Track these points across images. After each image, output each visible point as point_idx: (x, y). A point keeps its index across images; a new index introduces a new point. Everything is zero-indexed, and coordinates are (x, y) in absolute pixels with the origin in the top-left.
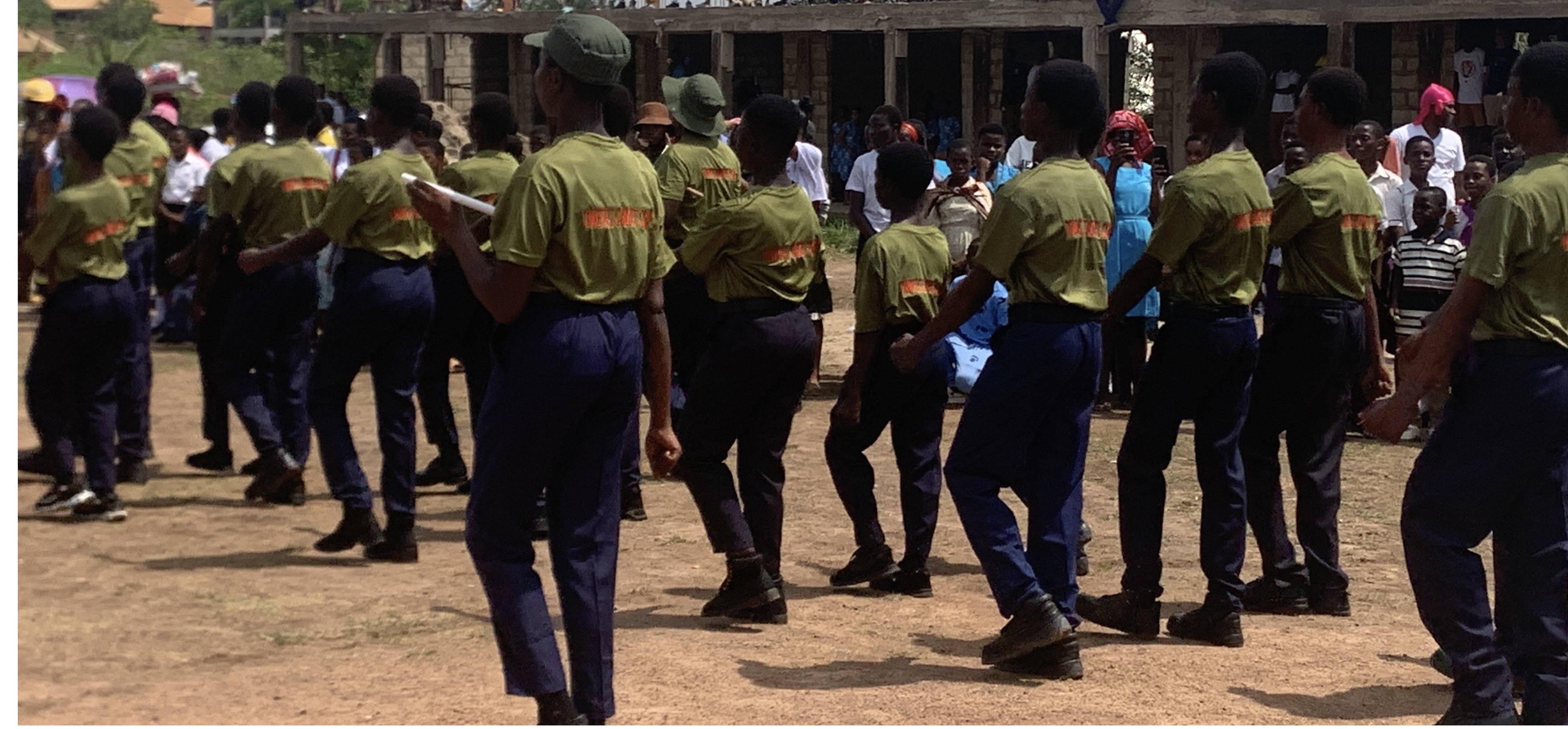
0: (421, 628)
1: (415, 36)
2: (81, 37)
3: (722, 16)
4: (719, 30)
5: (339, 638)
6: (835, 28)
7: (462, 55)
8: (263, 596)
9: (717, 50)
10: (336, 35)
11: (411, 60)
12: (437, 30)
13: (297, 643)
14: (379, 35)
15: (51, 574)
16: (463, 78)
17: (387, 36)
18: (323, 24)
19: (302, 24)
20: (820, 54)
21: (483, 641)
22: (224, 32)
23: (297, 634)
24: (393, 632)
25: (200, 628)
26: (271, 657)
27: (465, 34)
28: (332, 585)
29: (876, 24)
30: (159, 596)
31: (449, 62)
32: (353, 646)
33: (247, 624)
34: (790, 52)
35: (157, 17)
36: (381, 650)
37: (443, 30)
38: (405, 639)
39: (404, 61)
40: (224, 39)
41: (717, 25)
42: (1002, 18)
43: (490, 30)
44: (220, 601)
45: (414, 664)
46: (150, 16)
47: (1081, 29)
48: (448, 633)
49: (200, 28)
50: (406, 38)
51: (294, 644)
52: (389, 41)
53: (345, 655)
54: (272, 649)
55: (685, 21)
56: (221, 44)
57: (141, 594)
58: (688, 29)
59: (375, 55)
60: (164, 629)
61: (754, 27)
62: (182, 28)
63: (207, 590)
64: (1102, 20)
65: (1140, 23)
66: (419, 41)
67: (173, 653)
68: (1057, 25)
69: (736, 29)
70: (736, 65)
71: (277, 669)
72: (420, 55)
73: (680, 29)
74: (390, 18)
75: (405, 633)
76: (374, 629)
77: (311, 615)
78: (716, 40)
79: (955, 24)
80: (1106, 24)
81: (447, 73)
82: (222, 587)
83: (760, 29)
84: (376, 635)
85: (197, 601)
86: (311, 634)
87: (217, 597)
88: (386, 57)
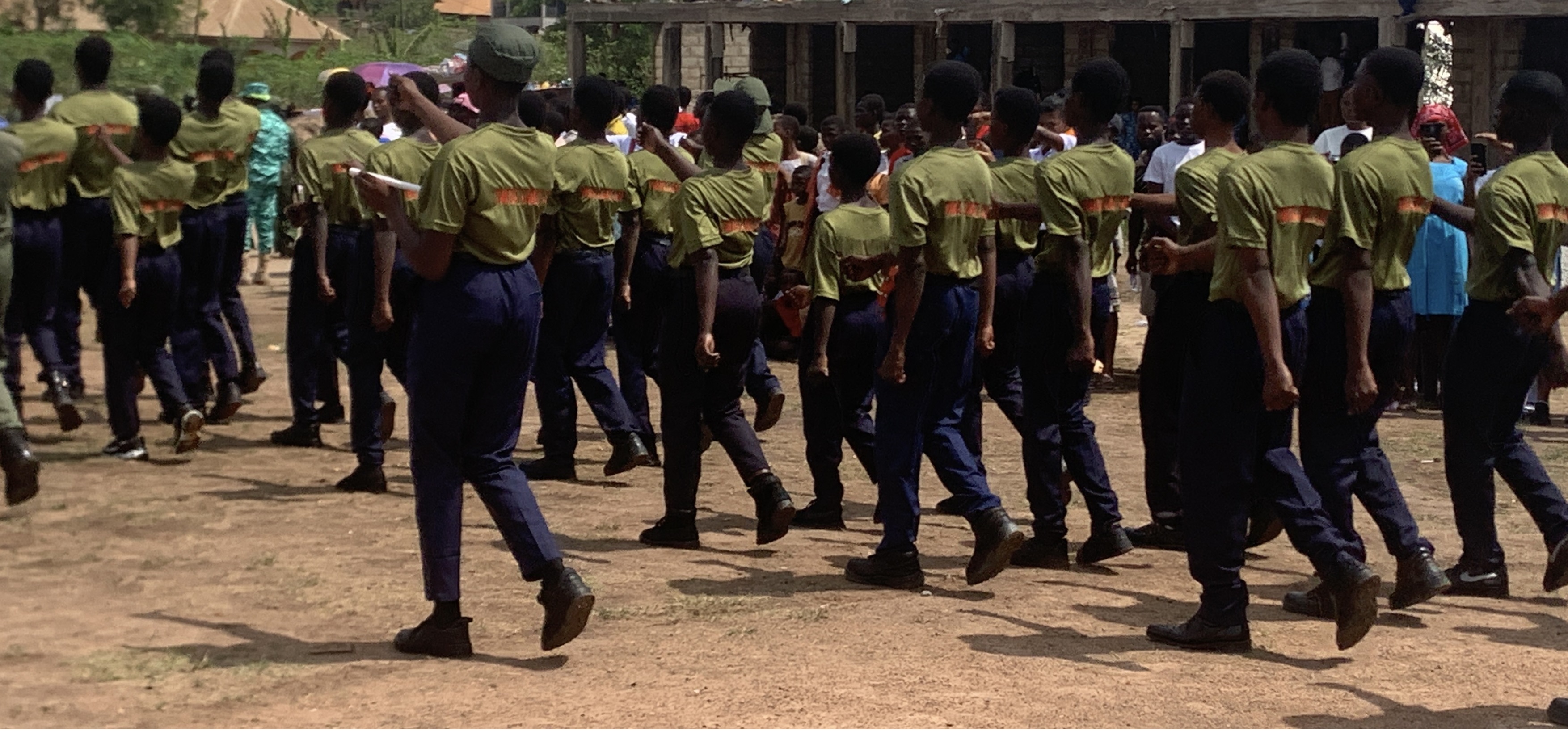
0: (739, 607)
1: (694, 26)
2: (365, 25)
3: (1003, 7)
4: (1000, 20)
5: (661, 614)
6: (1119, 18)
7: (740, 45)
9: (998, 40)
10: (616, 25)
11: (689, 50)
12: (717, 20)
13: (621, 618)
14: (660, 24)
15: (380, 545)
16: (740, 67)
17: (667, 26)
18: (606, 14)
19: (585, 14)
20: (1103, 43)
21: (801, 622)
23: (620, 609)
24: (711, 609)
26: (597, 631)
27: (745, 25)
28: (649, 564)
29: (1162, 15)
30: (485, 569)
31: (726, 52)
32: (675, 622)
34: (1071, 42)
35: (438, 6)
36: (704, 627)
37: (723, 20)
38: (725, 618)
39: (683, 50)
41: (998, 14)
43: (769, 20)
45: (735, 642)
46: (431, 5)
47: (1377, 19)
48: (766, 612)
49: (480, 17)
50: (685, 27)
51: (619, 619)
52: (667, 30)
53: (668, 630)
55: (965, 11)
58: (968, 19)
59: (655, 45)
60: (492, 600)
61: (1036, 17)
62: (463, 17)
64: (1399, 11)
65: (1440, 13)
66: (697, 31)
68: (1351, 15)
69: (1017, 19)
70: (1016, 55)
71: (603, 642)
72: (698, 45)
73: (960, 19)
74: (672, 7)
75: (724, 611)
76: (693, 607)
77: (631, 592)
78: (997, 30)
79: (1243, 14)
80: (1404, 14)
81: (726, 62)
83: (1042, 20)
84: (696, 613)
86: (633, 610)
88: (665, 47)
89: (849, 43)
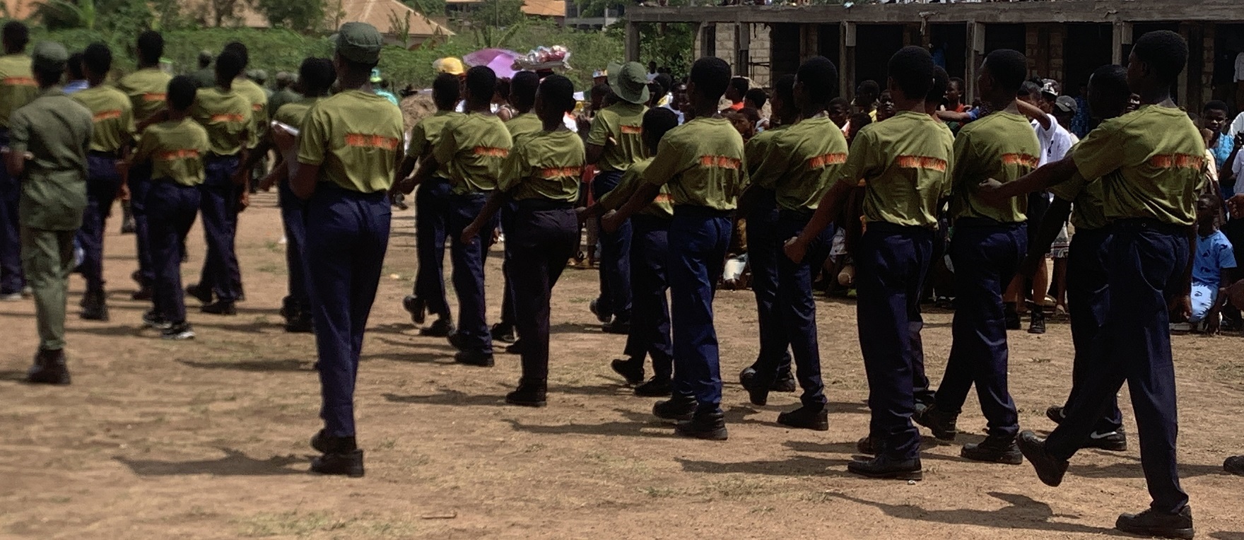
0: (760, 490)
1: (726, 25)
2: (467, 23)
3: (976, 10)
4: (973, 21)
5: (698, 494)
6: (1071, 20)
7: (762, 40)
8: (636, 459)
9: (971, 38)
10: (664, 24)
11: (722, 44)
12: (744, 21)
13: (667, 495)
14: (699, 24)
15: (478, 433)
16: (762, 58)
17: (705, 25)
18: (656, 15)
19: (639, 15)
20: (1057, 40)
21: (811, 504)
22: (574, 21)
23: (666, 489)
24: (739, 491)
25: (592, 481)
26: (647, 506)
27: (766, 24)
29: (1106, 17)
30: (559, 455)
31: (751, 46)
32: (710, 500)
33: (626, 479)
34: (1031, 39)
35: (523, 9)
36: (732, 506)
37: (749, 20)
38: (749, 498)
39: (717, 43)
40: (575, 26)
41: (972, 17)
42: (1215, 12)
43: (786, 21)
44: (605, 461)
45: (758, 518)
46: (519, 8)
48: (782, 495)
49: (556, 17)
50: (719, 26)
51: (665, 497)
52: (705, 28)
53: (704, 507)
54: (647, 499)
55: (944, 14)
56: (572, 29)
57: (544, 452)
58: (948, 20)
59: (695, 40)
60: (565, 480)
61: (1002, 19)
62: (544, 17)
63: (594, 452)
66: (728, 29)
67: (574, 498)
69: (987, 20)
71: (653, 515)
72: (730, 40)
73: (940, 20)
74: (707, 10)
75: (749, 493)
76: (724, 489)
77: (674, 475)
78: (970, 28)
79: (1174, 17)
81: (751, 54)
82: (605, 450)
83: (1007, 21)
84: (726, 494)
85: (587, 460)
86: (676, 490)
87: (602, 458)
88: (703, 41)
89: (850, 39)
